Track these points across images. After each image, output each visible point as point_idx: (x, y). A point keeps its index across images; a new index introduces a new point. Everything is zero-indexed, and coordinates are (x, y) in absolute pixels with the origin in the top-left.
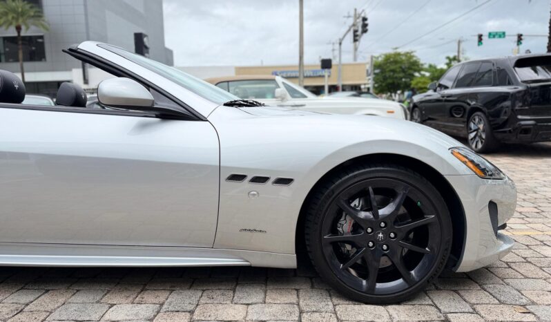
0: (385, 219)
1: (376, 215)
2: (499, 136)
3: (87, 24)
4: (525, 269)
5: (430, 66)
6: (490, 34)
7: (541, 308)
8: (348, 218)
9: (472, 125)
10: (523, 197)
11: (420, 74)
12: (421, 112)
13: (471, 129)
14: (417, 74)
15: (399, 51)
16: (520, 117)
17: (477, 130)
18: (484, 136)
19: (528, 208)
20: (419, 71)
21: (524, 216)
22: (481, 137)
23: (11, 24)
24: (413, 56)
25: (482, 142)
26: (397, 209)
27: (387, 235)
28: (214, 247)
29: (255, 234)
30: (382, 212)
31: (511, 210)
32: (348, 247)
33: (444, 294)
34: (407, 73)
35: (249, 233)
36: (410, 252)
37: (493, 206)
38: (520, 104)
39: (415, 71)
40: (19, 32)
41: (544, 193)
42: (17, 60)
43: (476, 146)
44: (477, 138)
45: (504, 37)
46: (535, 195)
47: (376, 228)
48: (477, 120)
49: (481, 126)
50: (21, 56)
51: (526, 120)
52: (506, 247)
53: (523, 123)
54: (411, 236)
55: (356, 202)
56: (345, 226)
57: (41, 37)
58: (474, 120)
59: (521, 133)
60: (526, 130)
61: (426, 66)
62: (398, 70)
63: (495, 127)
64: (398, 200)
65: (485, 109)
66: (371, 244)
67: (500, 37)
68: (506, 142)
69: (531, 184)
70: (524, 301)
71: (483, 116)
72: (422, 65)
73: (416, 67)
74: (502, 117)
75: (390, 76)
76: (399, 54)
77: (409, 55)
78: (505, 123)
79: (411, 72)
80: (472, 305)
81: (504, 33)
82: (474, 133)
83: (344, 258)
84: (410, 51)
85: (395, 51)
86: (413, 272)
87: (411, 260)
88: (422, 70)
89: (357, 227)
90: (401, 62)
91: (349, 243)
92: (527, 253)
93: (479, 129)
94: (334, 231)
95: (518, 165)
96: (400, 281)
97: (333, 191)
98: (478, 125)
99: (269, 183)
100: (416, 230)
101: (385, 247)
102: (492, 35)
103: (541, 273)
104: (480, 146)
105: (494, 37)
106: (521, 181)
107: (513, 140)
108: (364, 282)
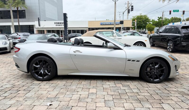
0: (156, 68)
1: (154, 67)
2: (176, 48)
3: (39, 6)
4: (181, 79)
5: (153, 20)
6: (174, 10)
7: (184, 84)
8: (149, 68)
9: (168, 44)
10: (182, 65)
11: (149, 23)
12: (153, 39)
13: (168, 45)
14: (148, 23)
15: (142, 15)
16: (182, 43)
17: (170, 46)
18: (172, 47)
19: (183, 67)
20: (148, 22)
21: (182, 69)
22: (171, 48)
23: (15, 6)
24: (147, 17)
25: (171, 49)
26: (158, 66)
27: (156, 71)
28: (124, 73)
29: (132, 70)
30: (156, 67)
31: (179, 67)
32: (149, 73)
33: (166, 82)
34: (145, 22)
35: (131, 70)
36: (160, 74)
37: (176, 66)
38: (183, 39)
39: (147, 22)
40: (18, 9)
41: (188, 64)
42: (17, 18)
43: (170, 50)
44: (170, 48)
45: (178, 12)
46: (185, 64)
47: (154, 70)
48: (170, 43)
49: (171, 45)
50: (18, 17)
51: (184, 44)
52: (178, 74)
53: (183, 44)
54: (160, 71)
55: (151, 65)
56: (149, 69)
57: (25, 10)
58: (169, 43)
59: (182, 47)
60: (184, 47)
61: (151, 20)
62: (141, 21)
63: (175, 45)
64: (158, 65)
65: (172, 40)
66: (153, 73)
67: (177, 12)
68: (178, 50)
69: (185, 61)
70: (181, 83)
71: (172, 42)
72: (150, 20)
73: (148, 21)
74: (177, 42)
75: (138, 23)
76: (142, 16)
77: (145, 16)
78: (178, 44)
79: (146, 22)
80: (171, 84)
81: (178, 10)
82: (169, 47)
83: (148, 75)
84: (145, 15)
85: (140, 15)
86: (161, 78)
87: (160, 75)
88: (150, 21)
89: (151, 69)
90: (143, 19)
91: (149, 72)
92: (182, 76)
93: (170, 45)
94: (146, 70)
95: (181, 56)
96: (158, 79)
97: (147, 63)
98: (170, 44)
99: (131, 61)
100: (161, 70)
101: (156, 73)
102: (174, 11)
103: (185, 80)
104: (171, 50)
105: (175, 12)
106: (182, 60)
107: (180, 49)
108: (152, 80)
